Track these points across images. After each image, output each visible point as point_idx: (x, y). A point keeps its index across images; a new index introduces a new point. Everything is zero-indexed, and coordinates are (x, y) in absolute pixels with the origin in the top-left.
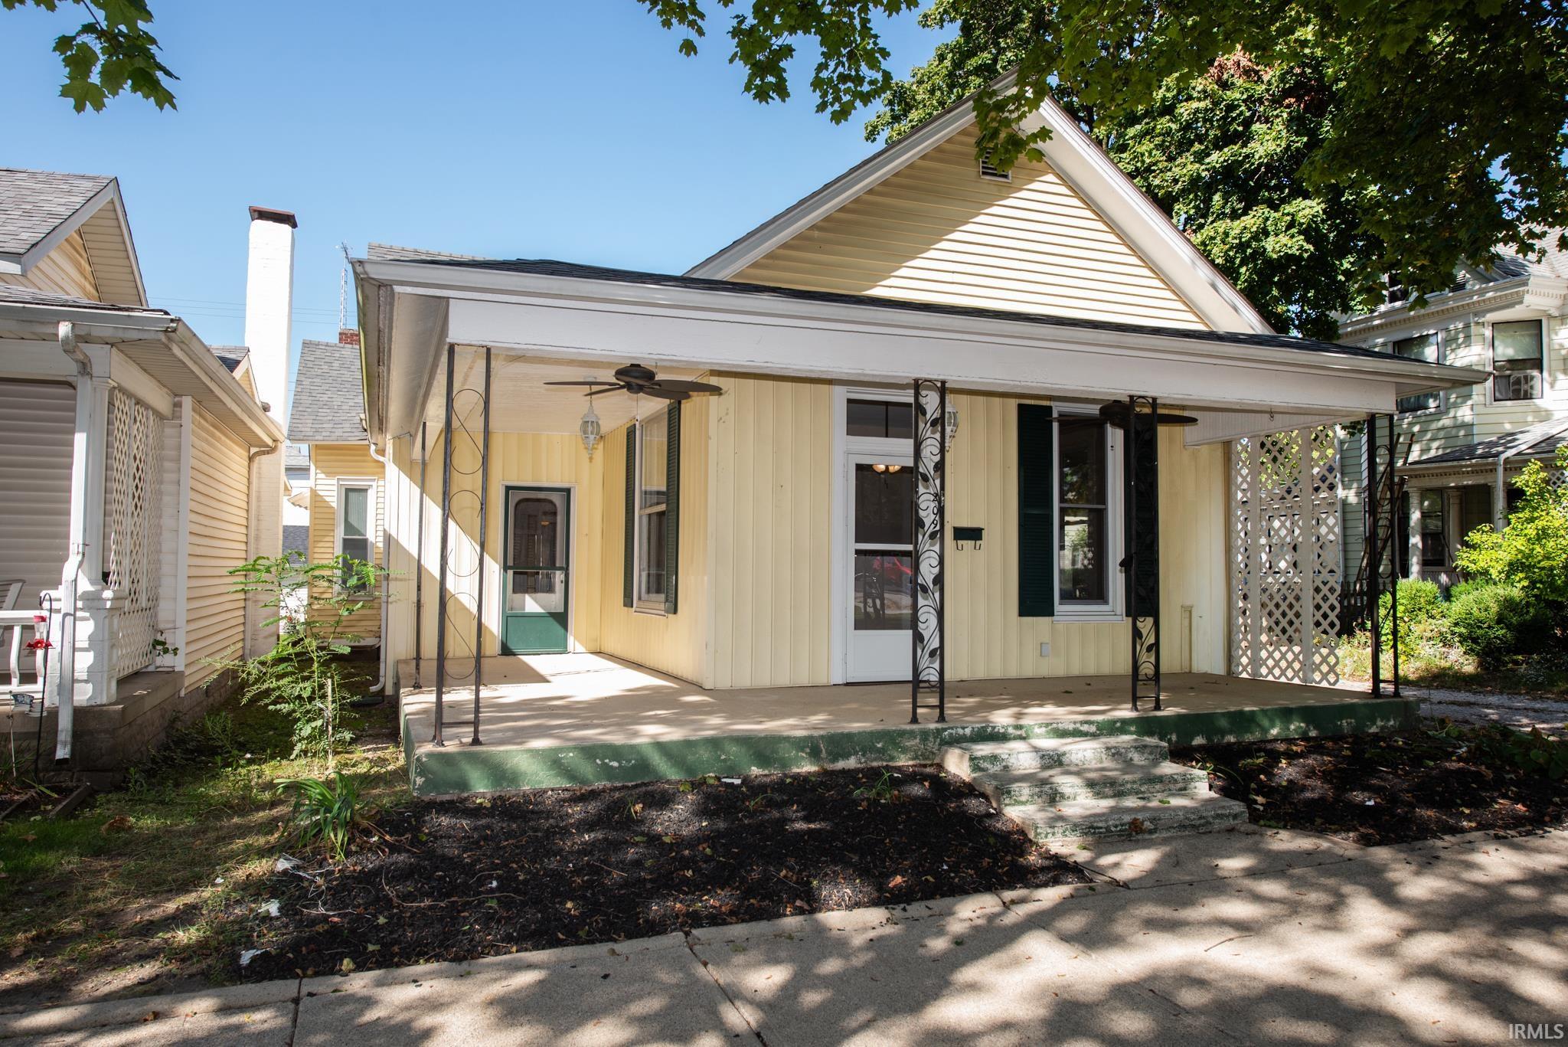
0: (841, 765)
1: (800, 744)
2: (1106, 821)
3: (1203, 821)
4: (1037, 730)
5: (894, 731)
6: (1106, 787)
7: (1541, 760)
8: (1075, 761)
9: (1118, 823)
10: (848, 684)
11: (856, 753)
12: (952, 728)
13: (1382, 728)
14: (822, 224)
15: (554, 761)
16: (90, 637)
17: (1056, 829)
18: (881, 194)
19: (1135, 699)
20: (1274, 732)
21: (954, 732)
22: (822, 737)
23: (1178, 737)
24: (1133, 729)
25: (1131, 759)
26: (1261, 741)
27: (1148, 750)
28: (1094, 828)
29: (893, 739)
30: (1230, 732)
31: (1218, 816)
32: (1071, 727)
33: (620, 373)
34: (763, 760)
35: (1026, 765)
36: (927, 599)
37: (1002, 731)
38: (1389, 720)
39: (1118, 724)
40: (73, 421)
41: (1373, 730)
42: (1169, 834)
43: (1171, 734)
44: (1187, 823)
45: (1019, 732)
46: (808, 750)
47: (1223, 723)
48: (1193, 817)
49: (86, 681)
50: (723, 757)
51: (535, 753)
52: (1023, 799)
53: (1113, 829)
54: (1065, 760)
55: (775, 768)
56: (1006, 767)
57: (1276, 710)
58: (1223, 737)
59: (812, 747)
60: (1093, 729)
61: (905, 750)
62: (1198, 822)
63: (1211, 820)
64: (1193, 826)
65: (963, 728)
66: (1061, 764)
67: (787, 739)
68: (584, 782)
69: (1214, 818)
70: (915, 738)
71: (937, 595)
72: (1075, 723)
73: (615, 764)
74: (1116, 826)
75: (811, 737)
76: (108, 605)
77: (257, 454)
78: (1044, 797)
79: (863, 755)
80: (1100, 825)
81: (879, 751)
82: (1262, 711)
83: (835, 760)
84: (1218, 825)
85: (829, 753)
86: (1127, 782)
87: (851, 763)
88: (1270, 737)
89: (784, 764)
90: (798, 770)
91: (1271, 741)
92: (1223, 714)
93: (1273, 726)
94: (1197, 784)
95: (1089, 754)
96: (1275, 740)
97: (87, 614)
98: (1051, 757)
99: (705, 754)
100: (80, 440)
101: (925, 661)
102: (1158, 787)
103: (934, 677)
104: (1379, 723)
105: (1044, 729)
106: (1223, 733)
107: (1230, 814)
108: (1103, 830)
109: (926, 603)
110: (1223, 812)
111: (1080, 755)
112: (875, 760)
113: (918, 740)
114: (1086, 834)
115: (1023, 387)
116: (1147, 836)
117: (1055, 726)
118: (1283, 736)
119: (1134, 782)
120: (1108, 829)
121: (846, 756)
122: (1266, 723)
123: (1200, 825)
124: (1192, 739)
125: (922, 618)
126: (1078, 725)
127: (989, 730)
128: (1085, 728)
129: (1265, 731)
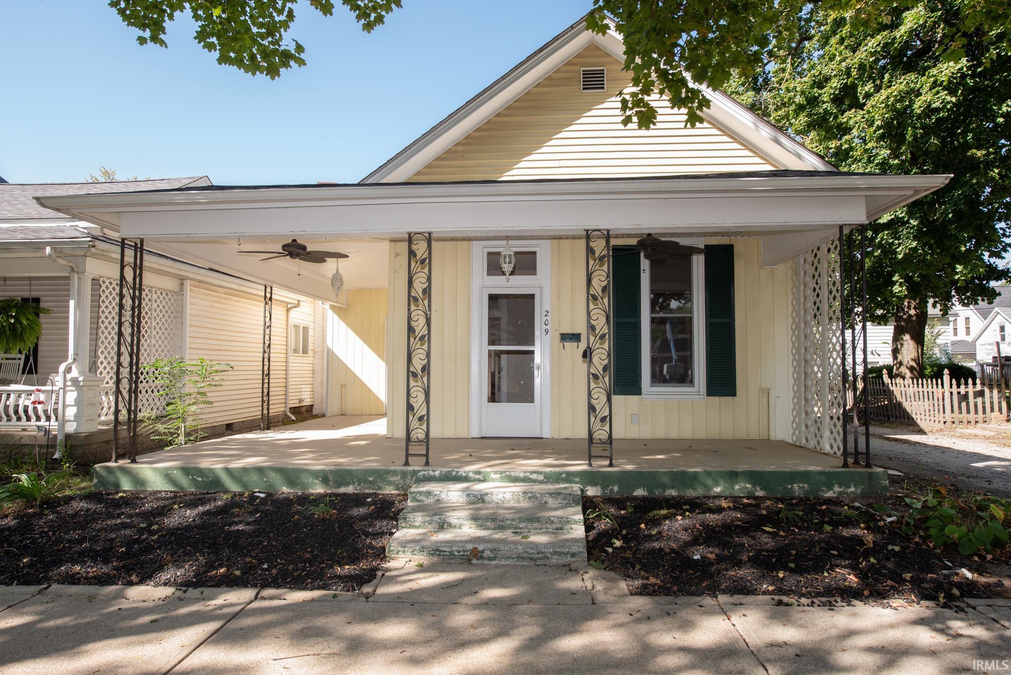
0: (342, 490)
1: (316, 474)
2: (451, 547)
3: (540, 556)
4: (493, 476)
5: (382, 470)
6: (488, 521)
7: (956, 535)
8: (495, 500)
9: (461, 549)
10: (482, 438)
11: (354, 483)
12: (425, 471)
13: (840, 493)
14: (464, 141)
15: (167, 476)
16: (75, 400)
17: (406, 549)
18: (505, 116)
19: (590, 457)
20: (718, 490)
21: (426, 473)
22: (331, 471)
23: (619, 488)
24: (577, 480)
25: (546, 502)
26: (705, 497)
27: (562, 496)
28: (440, 551)
29: (381, 475)
30: (672, 487)
31: (556, 553)
32: (522, 475)
33: (285, 247)
34: (291, 483)
35: (455, 500)
36: (417, 382)
37: (464, 474)
38: (849, 487)
39: (564, 475)
40: (69, 296)
41: (829, 494)
42: (507, 563)
43: (613, 485)
44: (526, 555)
45: (478, 477)
46: (321, 479)
47: (666, 480)
48: (531, 551)
49: (74, 421)
50: (265, 480)
51: (155, 469)
52: (417, 524)
53: (456, 553)
54: (487, 498)
55: (298, 489)
56: (438, 501)
57: (720, 472)
58: (664, 491)
59: (324, 476)
60: (541, 477)
61: (390, 483)
62: (536, 556)
63: (549, 555)
64: (532, 559)
65: (434, 471)
66: (483, 501)
67: (307, 470)
68: (181, 488)
69: (552, 554)
70: (397, 476)
71: (425, 379)
72: (525, 472)
73: (200, 479)
74: (459, 552)
75: (323, 471)
76: (81, 383)
77: (291, 308)
78: (434, 524)
79: (359, 485)
80: (445, 549)
81: (370, 482)
82: (705, 471)
83: (339, 486)
84: (554, 560)
85: (335, 482)
86: (507, 519)
87: (350, 489)
88: (712, 494)
89: (304, 486)
90: (313, 492)
91: (715, 497)
92: (665, 473)
93: (717, 485)
94: (573, 526)
95: (508, 496)
96: (717, 497)
97: (74, 388)
98: (475, 496)
99: (254, 477)
100: (72, 303)
101: (414, 423)
102: (536, 525)
103: (422, 436)
104: (837, 489)
105: (498, 476)
106: (664, 487)
107: (568, 553)
108: (448, 553)
109: (416, 384)
110: (563, 550)
111: (500, 496)
112: (367, 488)
113: (399, 477)
114: (432, 555)
115: (494, 231)
116: (486, 562)
117: (508, 473)
118: (727, 493)
119: (514, 520)
120: (451, 553)
121: (347, 484)
122: (709, 482)
123: (538, 558)
124: (634, 490)
125: (413, 395)
126: (528, 474)
127: (454, 473)
128: (534, 476)
129: (709, 488)
